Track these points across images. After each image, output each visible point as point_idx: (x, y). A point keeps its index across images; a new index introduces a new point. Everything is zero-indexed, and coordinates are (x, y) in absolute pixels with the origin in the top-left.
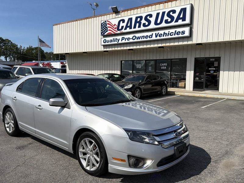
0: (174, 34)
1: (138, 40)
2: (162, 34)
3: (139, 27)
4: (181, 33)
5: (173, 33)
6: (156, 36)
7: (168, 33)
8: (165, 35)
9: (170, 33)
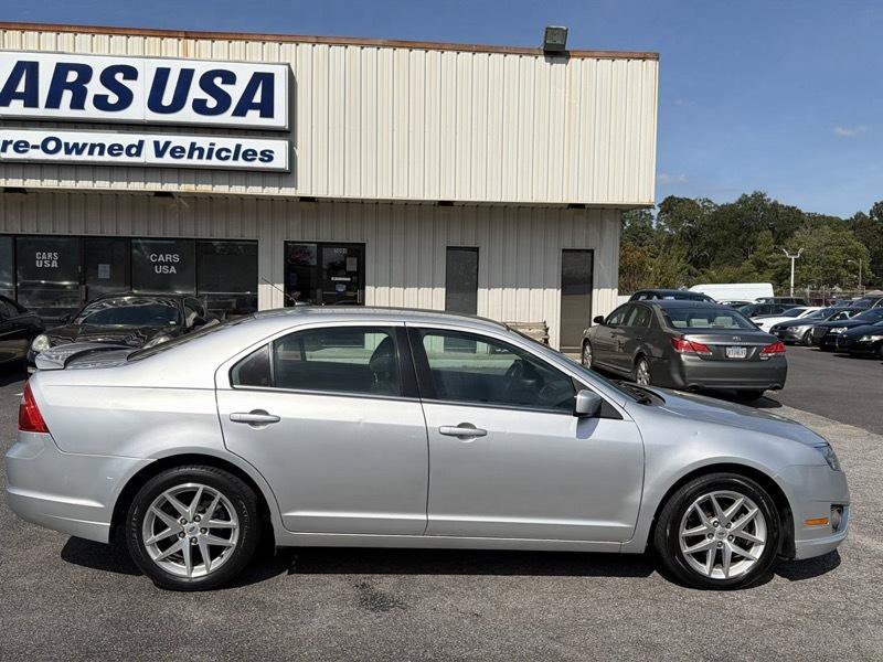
0: (232, 155)
1: (74, 157)
2: (183, 150)
3: (78, 103)
4: (259, 156)
5: (228, 151)
6: (159, 153)
7: (211, 151)
8: (196, 153)
9: (216, 149)
